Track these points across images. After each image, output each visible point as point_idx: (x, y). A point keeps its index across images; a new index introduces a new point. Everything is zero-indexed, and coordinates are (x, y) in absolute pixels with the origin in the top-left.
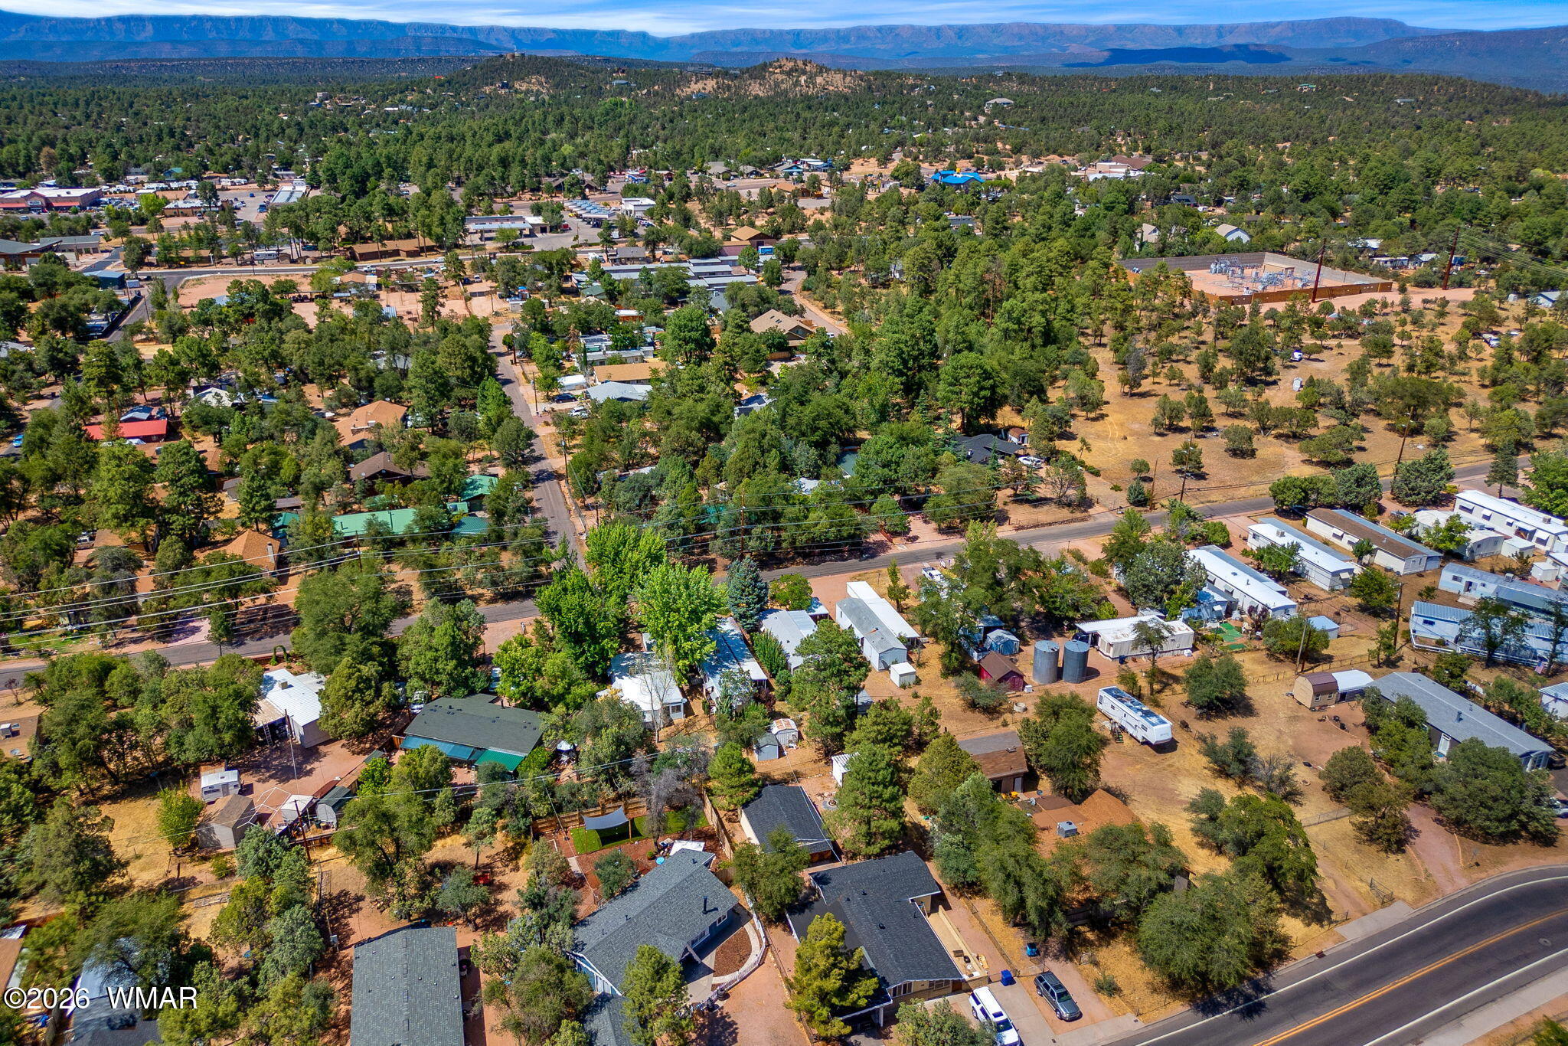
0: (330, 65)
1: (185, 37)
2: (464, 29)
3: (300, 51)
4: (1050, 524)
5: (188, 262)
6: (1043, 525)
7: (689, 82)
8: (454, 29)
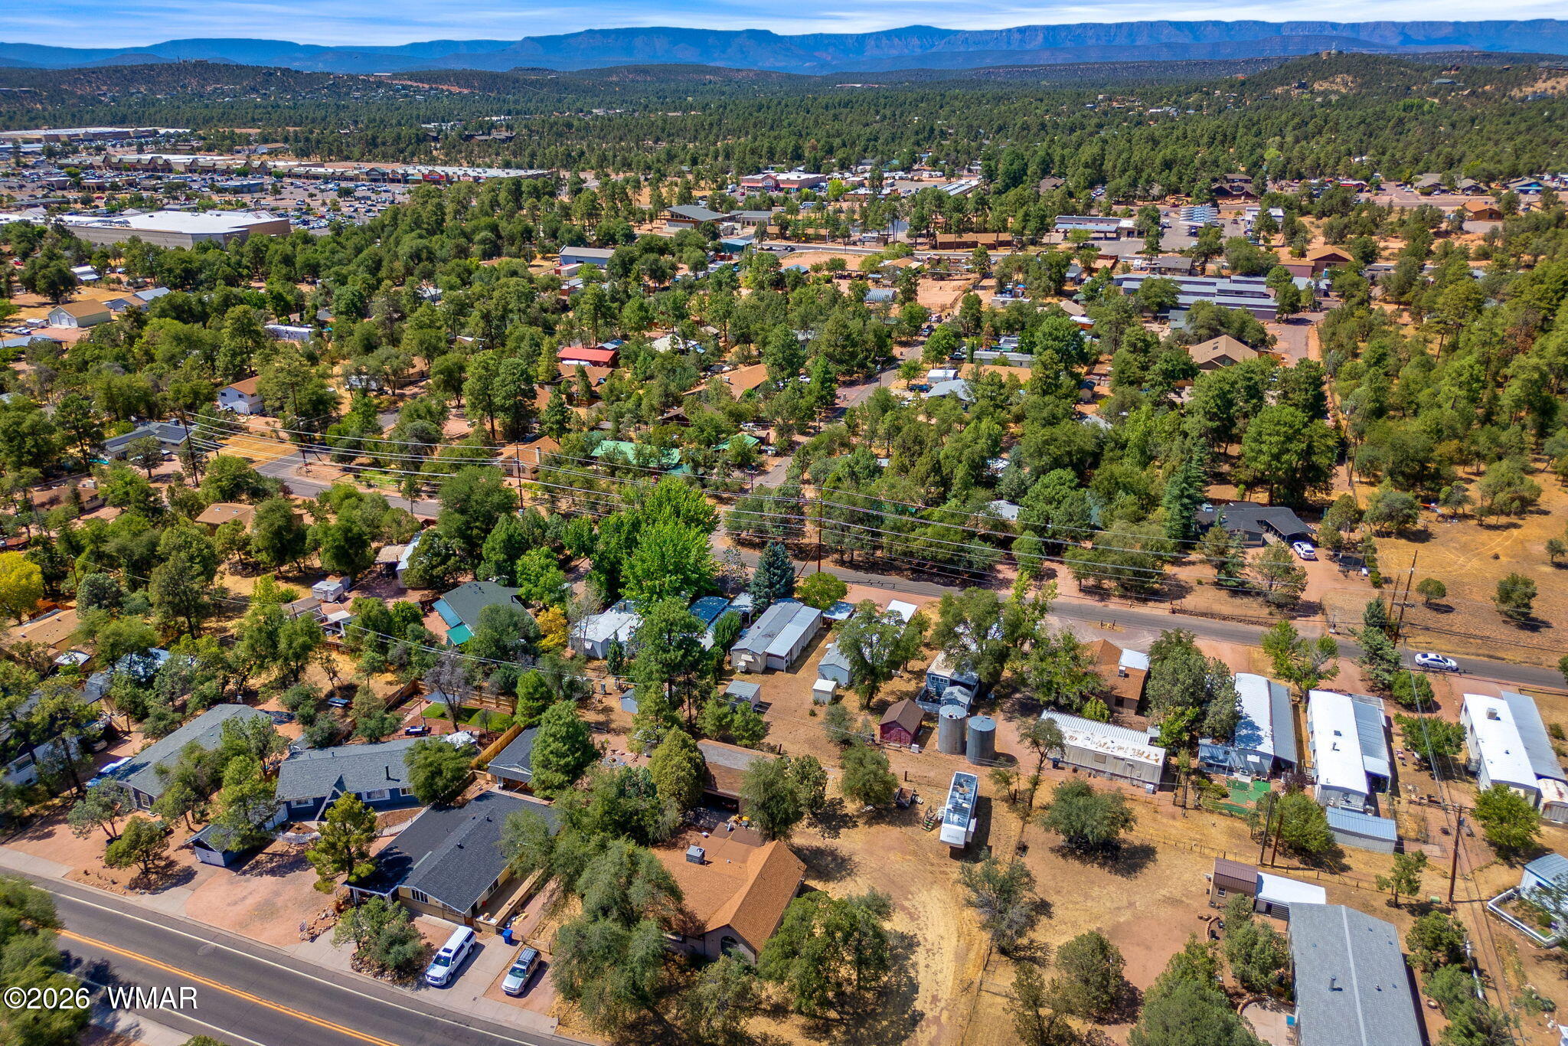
0: (1172, 67)
1: (1068, 44)
2: (1346, 26)
3: (1165, 56)
4: (1225, 618)
5: (808, 239)
6: (1213, 616)
7: (1535, 80)
8: (1334, 26)
